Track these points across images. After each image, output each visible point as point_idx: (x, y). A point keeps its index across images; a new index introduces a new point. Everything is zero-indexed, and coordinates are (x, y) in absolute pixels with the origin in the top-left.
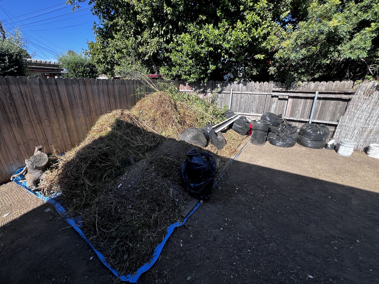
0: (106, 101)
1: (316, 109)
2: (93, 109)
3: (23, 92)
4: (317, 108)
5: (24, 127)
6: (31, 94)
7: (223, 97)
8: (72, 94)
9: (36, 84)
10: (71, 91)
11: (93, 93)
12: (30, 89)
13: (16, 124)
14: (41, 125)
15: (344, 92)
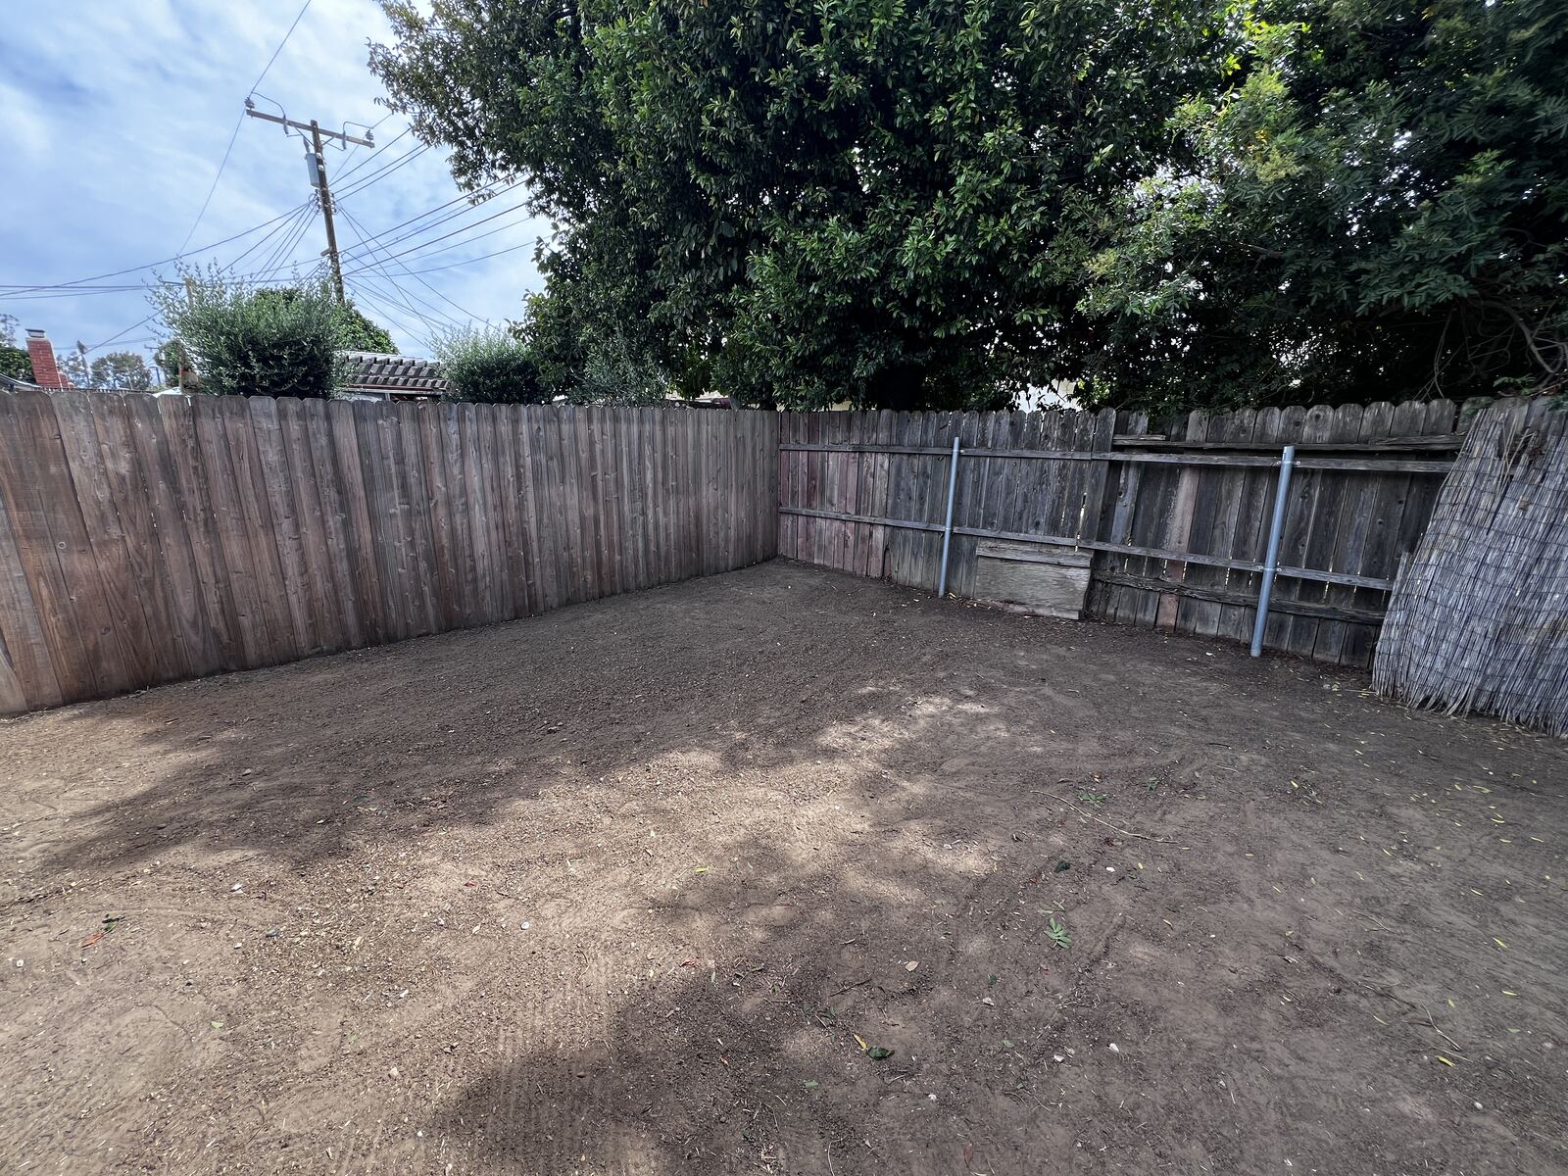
0: (486, 474)
1: (1299, 523)
2: (439, 496)
3: (230, 437)
4: (1301, 518)
5: (223, 536)
6: (253, 445)
7: (929, 468)
8: (374, 448)
9: (269, 416)
10: (372, 438)
11: (443, 447)
12: (251, 430)
13: (201, 524)
14: (271, 533)
15: (1409, 448)
